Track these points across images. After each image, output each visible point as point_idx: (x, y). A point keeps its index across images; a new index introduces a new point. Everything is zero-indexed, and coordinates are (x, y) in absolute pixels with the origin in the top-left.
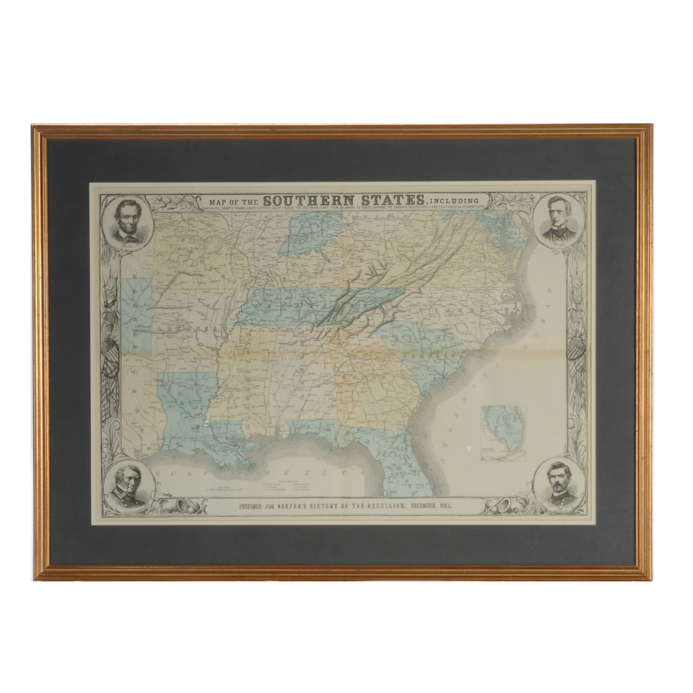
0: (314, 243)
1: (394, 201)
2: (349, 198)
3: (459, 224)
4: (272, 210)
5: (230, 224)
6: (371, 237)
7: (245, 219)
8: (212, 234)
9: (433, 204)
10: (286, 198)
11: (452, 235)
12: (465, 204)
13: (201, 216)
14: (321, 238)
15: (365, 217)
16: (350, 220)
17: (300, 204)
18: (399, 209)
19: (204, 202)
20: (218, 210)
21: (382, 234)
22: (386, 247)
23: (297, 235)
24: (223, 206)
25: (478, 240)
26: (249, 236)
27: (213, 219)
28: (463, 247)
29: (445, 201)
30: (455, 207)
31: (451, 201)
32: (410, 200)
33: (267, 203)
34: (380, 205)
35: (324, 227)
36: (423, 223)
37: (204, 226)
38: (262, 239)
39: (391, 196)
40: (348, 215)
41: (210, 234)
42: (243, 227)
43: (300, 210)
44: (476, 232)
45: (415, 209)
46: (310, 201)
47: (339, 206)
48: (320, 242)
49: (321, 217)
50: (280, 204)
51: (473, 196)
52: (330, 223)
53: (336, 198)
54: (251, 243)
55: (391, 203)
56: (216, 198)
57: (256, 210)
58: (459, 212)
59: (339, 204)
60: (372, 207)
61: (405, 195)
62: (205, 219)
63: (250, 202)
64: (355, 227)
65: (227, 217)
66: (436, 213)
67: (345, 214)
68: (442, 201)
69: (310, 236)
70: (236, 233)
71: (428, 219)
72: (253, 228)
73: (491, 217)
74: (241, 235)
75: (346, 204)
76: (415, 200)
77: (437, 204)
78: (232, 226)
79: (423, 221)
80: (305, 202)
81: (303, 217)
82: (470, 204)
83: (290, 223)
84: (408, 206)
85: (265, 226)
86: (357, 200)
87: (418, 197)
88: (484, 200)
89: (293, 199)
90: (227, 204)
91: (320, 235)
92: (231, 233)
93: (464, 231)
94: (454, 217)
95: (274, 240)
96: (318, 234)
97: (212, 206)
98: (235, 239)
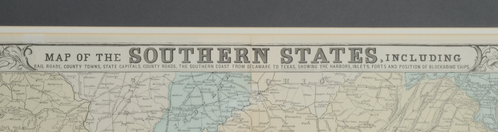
0: (206, 120)
1: (331, 57)
2: (262, 52)
3: (431, 94)
4: (143, 69)
5: (76, 90)
6: (295, 112)
7: (101, 83)
8: (48, 106)
9: (391, 63)
10: (164, 51)
11: (420, 110)
12: (440, 63)
13: (31, 78)
14: (218, 113)
15: (286, 81)
16: (263, 86)
17: (187, 60)
18: (338, 69)
19: (37, 57)
20: (58, 70)
21: (312, 108)
22: (318, 127)
23: (180, 109)
24: (66, 63)
25: (461, 118)
26: (106, 109)
27: (51, 82)
28: (438, 128)
29: (409, 58)
30: (424, 67)
31: (418, 58)
32: (355, 58)
33: (134, 59)
34: (309, 63)
35: (223, 97)
36: (376, 91)
37: (35, 94)
38: (127, 113)
39: (326, 50)
40: (260, 78)
41: (43, 106)
42: (97, 95)
43: (184, 69)
44: (457, 105)
45: (363, 69)
46: (202, 56)
47: (246, 65)
48: (216, 119)
49: (218, 81)
50: (154, 61)
51: (452, 51)
52: (232, 91)
53: (242, 52)
54: (109, 120)
55: (325, 61)
56: (56, 51)
57: (118, 69)
58: (431, 75)
59: (247, 61)
60: (296, 66)
61: (347, 48)
62: (38, 83)
63: (108, 57)
64: (270, 97)
65: (71, 80)
66: (394, 75)
67: (255, 77)
68: (404, 58)
69: (201, 110)
70: (86, 105)
71: (384, 84)
72: (112, 97)
73: (481, 83)
74: (93, 107)
75: (256, 61)
76: (363, 55)
77: (396, 63)
78: (79, 94)
79: (375, 88)
80: (194, 58)
81: (191, 81)
82: (448, 63)
83: (170, 90)
84: (352, 65)
85: (130, 94)
86: (274, 55)
87: (368, 51)
88: (469, 57)
89: (176, 53)
90: (72, 60)
91: (217, 108)
92: (78, 104)
93: (438, 104)
94: (423, 82)
95: (145, 116)
96: (214, 107)
97: (49, 63)
98: (84, 114)
